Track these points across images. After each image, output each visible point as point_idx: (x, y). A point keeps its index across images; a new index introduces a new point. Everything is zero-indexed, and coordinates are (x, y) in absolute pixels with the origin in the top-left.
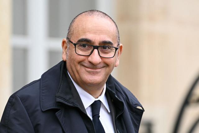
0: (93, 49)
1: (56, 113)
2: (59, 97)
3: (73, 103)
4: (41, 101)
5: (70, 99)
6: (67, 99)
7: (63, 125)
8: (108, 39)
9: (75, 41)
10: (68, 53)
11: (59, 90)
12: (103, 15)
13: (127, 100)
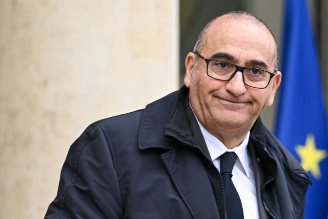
0: (234, 71)
1: (163, 155)
2: (169, 129)
3: (192, 142)
4: (140, 135)
5: (187, 135)
6: (182, 135)
7: (173, 174)
8: (260, 58)
9: (207, 56)
10: (193, 74)
11: (170, 120)
12: (256, 21)
13: (285, 162)
